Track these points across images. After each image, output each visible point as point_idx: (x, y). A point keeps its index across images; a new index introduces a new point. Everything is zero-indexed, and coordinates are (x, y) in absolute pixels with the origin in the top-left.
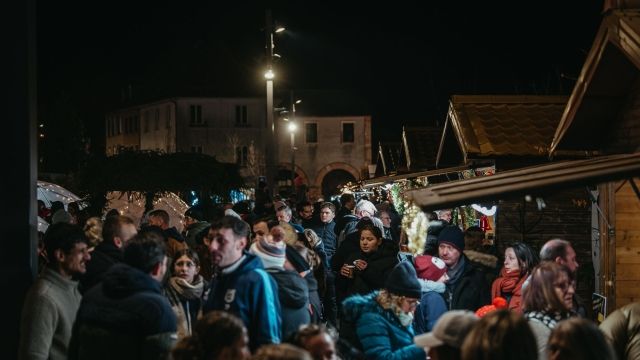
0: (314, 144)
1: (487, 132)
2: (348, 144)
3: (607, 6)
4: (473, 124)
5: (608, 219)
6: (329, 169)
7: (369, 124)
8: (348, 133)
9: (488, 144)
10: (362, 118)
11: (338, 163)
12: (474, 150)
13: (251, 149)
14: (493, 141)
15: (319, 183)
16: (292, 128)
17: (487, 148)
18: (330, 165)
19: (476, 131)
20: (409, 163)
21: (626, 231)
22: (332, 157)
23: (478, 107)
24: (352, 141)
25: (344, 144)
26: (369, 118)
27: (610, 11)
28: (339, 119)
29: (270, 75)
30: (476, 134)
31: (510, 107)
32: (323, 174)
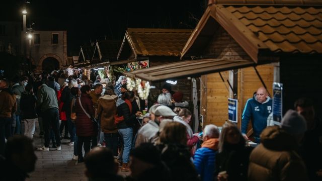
0: (38, 44)
1: (144, 45)
2: (55, 44)
3: (210, 2)
4: (137, 41)
5: (204, 84)
6: (46, 57)
7: (66, 35)
8: (55, 39)
9: (146, 51)
10: (62, 32)
11: (50, 54)
12: (140, 53)
13: (9, 47)
14: (148, 50)
15: (41, 64)
16: (30, 37)
17: (145, 53)
18: (46, 55)
19: (139, 44)
20: (101, 57)
21: (211, 89)
22: (47, 51)
23: (139, 33)
24: (57, 43)
25: (53, 44)
26: (66, 32)
27: (211, 5)
28: (51, 32)
29: (25, 12)
30: (140, 46)
31: (153, 34)
32: (42, 60)
